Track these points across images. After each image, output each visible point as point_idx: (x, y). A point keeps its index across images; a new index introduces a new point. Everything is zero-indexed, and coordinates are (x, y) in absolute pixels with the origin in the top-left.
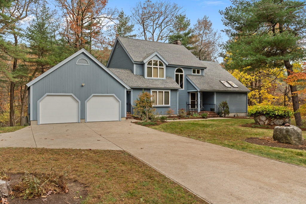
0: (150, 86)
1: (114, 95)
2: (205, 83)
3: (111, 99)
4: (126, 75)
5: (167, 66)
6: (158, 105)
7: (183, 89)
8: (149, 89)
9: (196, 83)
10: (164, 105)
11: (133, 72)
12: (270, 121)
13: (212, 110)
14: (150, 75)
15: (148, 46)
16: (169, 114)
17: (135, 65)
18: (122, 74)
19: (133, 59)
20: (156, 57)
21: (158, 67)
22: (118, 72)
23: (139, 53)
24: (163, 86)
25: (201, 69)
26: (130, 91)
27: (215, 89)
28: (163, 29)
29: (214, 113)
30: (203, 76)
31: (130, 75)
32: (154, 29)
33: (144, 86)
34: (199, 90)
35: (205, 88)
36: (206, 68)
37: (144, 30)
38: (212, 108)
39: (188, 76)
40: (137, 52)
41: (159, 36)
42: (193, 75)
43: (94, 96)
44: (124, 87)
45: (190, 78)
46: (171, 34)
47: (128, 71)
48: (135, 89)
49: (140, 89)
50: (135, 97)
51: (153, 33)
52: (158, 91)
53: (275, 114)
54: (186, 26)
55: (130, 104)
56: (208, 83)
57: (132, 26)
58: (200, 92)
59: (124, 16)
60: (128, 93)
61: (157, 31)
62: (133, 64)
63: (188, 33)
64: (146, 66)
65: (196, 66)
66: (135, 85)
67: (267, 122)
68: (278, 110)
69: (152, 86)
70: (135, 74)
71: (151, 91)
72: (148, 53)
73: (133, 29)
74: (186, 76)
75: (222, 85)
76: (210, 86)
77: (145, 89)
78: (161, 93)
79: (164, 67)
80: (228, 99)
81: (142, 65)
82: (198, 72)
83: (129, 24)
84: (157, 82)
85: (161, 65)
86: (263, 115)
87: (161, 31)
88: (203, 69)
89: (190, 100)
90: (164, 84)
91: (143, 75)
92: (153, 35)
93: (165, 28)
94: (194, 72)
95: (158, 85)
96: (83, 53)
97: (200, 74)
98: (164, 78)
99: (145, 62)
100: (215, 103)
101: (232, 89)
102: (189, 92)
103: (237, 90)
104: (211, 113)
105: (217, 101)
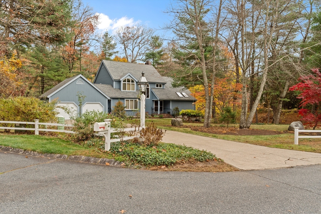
0: (125, 96)
1: (99, 102)
2: (164, 94)
3: (98, 105)
4: (108, 89)
5: (137, 82)
6: (130, 109)
7: (149, 98)
8: (123, 99)
9: (157, 94)
10: (134, 109)
11: (113, 87)
12: (189, 118)
13: (169, 113)
14: (124, 88)
15: (125, 67)
16: (137, 115)
17: (114, 82)
18: (106, 88)
19: (113, 77)
20: (129, 76)
21: (131, 83)
22: (103, 87)
23: (118, 73)
24: (133, 97)
25: (163, 84)
26: (111, 100)
27: (171, 98)
28: (141, 48)
29: (170, 115)
30: (164, 89)
31: (111, 89)
32: (134, 48)
33: (120, 96)
34: (159, 99)
35: (163, 98)
36: (166, 83)
37: (125, 48)
38: (169, 111)
39: (153, 89)
40: (116, 72)
41: (138, 53)
42: (156, 88)
43: (87, 103)
44: (106, 98)
45: (154, 90)
46: (147, 52)
47: (110, 86)
48: (114, 98)
49: (117, 99)
50: (114, 104)
51: (133, 51)
52: (130, 100)
53: (191, 115)
54: (159, 46)
55: (111, 109)
56: (166, 94)
57: (115, 44)
58: (159, 100)
59: (108, 35)
60: (109, 102)
61: (136, 49)
62: (113, 81)
63: (161, 51)
64: (122, 83)
65: (159, 82)
66: (114, 96)
67: (187, 119)
68: (193, 112)
69: (126, 96)
70: (114, 88)
71: (125, 100)
72: (124, 73)
73: (116, 47)
74: (151, 89)
75: (176, 95)
76: (167, 96)
77: (121, 99)
78: (132, 101)
79: (135, 83)
80: (179, 106)
81: (119, 82)
82: (160, 86)
83: (113, 42)
84: (129, 94)
85: (133, 81)
86: (186, 115)
87: (140, 49)
88: (164, 84)
89: (154, 106)
90: (135, 95)
91: (120, 89)
92: (132, 52)
93: (142, 46)
94: (157, 86)
95: (130, 95)
96: (81, 77)
97: (162, 88)
98: (135, 91)
99: (121, 80)
100: (171, 108)
101: (184, 99)
102: (153, 101)
103: (187, 99)
104: (167, 115)
105: (172, 107)
